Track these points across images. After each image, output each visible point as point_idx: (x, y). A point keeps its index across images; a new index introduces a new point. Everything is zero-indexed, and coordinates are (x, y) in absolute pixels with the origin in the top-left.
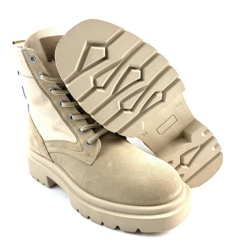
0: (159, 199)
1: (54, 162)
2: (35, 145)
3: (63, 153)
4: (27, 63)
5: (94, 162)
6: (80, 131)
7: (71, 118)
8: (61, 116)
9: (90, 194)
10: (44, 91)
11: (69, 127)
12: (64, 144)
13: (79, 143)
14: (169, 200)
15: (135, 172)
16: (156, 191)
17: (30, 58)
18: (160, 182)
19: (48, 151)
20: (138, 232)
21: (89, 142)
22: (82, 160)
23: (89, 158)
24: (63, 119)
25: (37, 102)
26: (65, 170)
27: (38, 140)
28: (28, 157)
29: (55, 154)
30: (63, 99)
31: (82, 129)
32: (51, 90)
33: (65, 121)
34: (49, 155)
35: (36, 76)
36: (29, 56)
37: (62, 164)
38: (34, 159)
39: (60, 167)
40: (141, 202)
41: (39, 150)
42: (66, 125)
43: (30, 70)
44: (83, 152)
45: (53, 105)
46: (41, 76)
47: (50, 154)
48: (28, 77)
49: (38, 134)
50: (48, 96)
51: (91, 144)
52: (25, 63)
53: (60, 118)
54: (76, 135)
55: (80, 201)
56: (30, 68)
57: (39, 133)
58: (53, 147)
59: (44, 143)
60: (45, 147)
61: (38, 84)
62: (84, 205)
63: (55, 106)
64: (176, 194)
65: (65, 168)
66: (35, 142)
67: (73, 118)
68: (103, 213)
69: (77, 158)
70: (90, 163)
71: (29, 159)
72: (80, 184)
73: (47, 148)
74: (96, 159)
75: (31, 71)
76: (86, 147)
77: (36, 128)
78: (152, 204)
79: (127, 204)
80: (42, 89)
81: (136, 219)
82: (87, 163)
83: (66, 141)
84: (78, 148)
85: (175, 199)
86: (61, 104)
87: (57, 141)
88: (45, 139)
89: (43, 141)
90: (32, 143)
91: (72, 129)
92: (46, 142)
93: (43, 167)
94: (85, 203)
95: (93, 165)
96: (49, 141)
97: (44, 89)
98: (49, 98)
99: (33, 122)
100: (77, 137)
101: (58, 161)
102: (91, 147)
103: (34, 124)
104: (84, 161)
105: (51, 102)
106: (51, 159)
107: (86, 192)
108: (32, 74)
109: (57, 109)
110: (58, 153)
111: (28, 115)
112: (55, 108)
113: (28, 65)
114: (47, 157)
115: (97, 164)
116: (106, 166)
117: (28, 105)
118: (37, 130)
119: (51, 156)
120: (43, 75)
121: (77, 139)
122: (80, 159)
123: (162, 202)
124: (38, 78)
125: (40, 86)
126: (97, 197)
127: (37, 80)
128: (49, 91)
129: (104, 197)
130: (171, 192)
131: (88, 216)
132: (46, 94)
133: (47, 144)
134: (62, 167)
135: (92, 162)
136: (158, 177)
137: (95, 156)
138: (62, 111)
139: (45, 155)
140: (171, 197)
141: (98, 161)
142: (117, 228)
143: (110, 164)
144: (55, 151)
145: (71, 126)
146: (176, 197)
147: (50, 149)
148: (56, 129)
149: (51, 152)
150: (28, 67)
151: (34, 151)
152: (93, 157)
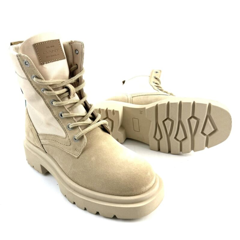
0: (133, 191)
1: (46, 153)
2: (31, 136)
3: (54, 146)
4: (21, 67)
5: (80, 155)
6: (69, 127)
7: (61, 115)
8: (53, 113)
9: (76, 183)
10: (37, 91)
11: (59, 123)
12: (55, 138)
13: (67, 139)
14: (142, 192)
15: (114, 166)
16: (130, 184)
17: (24, 62)
18: (135, 176)
19: (41, 143)
20: (115, 218)
21: (76, 138)
22: (70, 154)
23: (76, 152)
24: (55, 116)
25: (32, 100)
26: (56, 160)
27: (33, 133)
28: (24, 146)
29: (48, 146)
30: (54, 99)
31: (70, 126)
32: (43, 90)
33: (56, 118)
34: (43, 147)
35: (30, 78)
36: (23, 61)
37: (53, 155)
38: (30, 148)
39: (52, 158)
40: (118, 193)
41: (34, 141)
42: (57, 122)
43: (25, 72)
44: (71, 147)
45: (45, 103)
46: (34, 78)
47: (43, 145)
48: (23, 78)
49: (33, 128)
50: (41, 95)
51: (78, 140)
52: (20, 66)
53: (52, 115)
54: (65, 131)
55: (68, 189)
56: (24, 71)
57: (34, 126)
58: (46, 140)
59: (38, 136)
60: (39, 140)
61: (32, 85)
62: (70, 192)
63: (47, 104)
64: (148, 187)
65: (55, 159)
66: (31, 134)
67: (63, 116)
68: (85, 200)
69: (65, 151)
70: (76, 157)
71: (25, 148)
72: (67, 174)
73: (41, 140)
74: (82, 153)
75: (26, 74)
76: (73, 142)
77: (31, 121)
78: (127, 195)
79: (106, 194)
80: (35, 89)
81: (113, 207)
82: (74, 156)
83: (57, 135)
84: (67, 142)
85: (147, 191)
86: (52, 103)
87: (49, 135)
88: (39, 132)
89: (38, 134)
90: (28, 135)
91: (62, 125)
92: (40, 135)
93: (38, 156)
94: (71, 191)
95: (79, 159)
96: (42, 135)
97: (37, 89)
98: (42, 97)
99: (29, 116)
100: (66, 132)
101: (50, 153)
102: (79, 142)
103: (30, 118)
104: (72, 154)
105: (44, 100)
106: (45, 150)
107: (73, 181)
108: (27, 76)
109: (49, 107)
110: (50, 146)
111: (25, 109)
112: (48, 106)
113: (23, 68)
114: (40, 148)
115: (83, 158)
116: (90, 160)
117: (26, 101)
118: (32, 124)
119: (44, 147)
120: (36, 77)
121: (66, 134)
122: (69, 153)
123: (136, 193)
124: (31, 80)
125: (33, 87)
126: (81, 186)
127: (31, 82)
128: (41, 92)
129: (88, 186)
130: (143, 185)
131: (74, 202)
132: (39, 93)
133: (41, 137)
134: (53, 157)
135: (79, 156)
136: (134, 171)
137: (81, 151)
138: (53, 109)
139: (40, 146)
140: (144, 189)
141: (84, 154)
142: (97, 213)
143: (94, 158)
144: (47, 144)
145: (61, 122)
146: (149, 190)
147: (43, 141)
148: (49, 124)
149: (44, 144)
150: (23, 70)
151: (30, 142)
152: (79, 151)
